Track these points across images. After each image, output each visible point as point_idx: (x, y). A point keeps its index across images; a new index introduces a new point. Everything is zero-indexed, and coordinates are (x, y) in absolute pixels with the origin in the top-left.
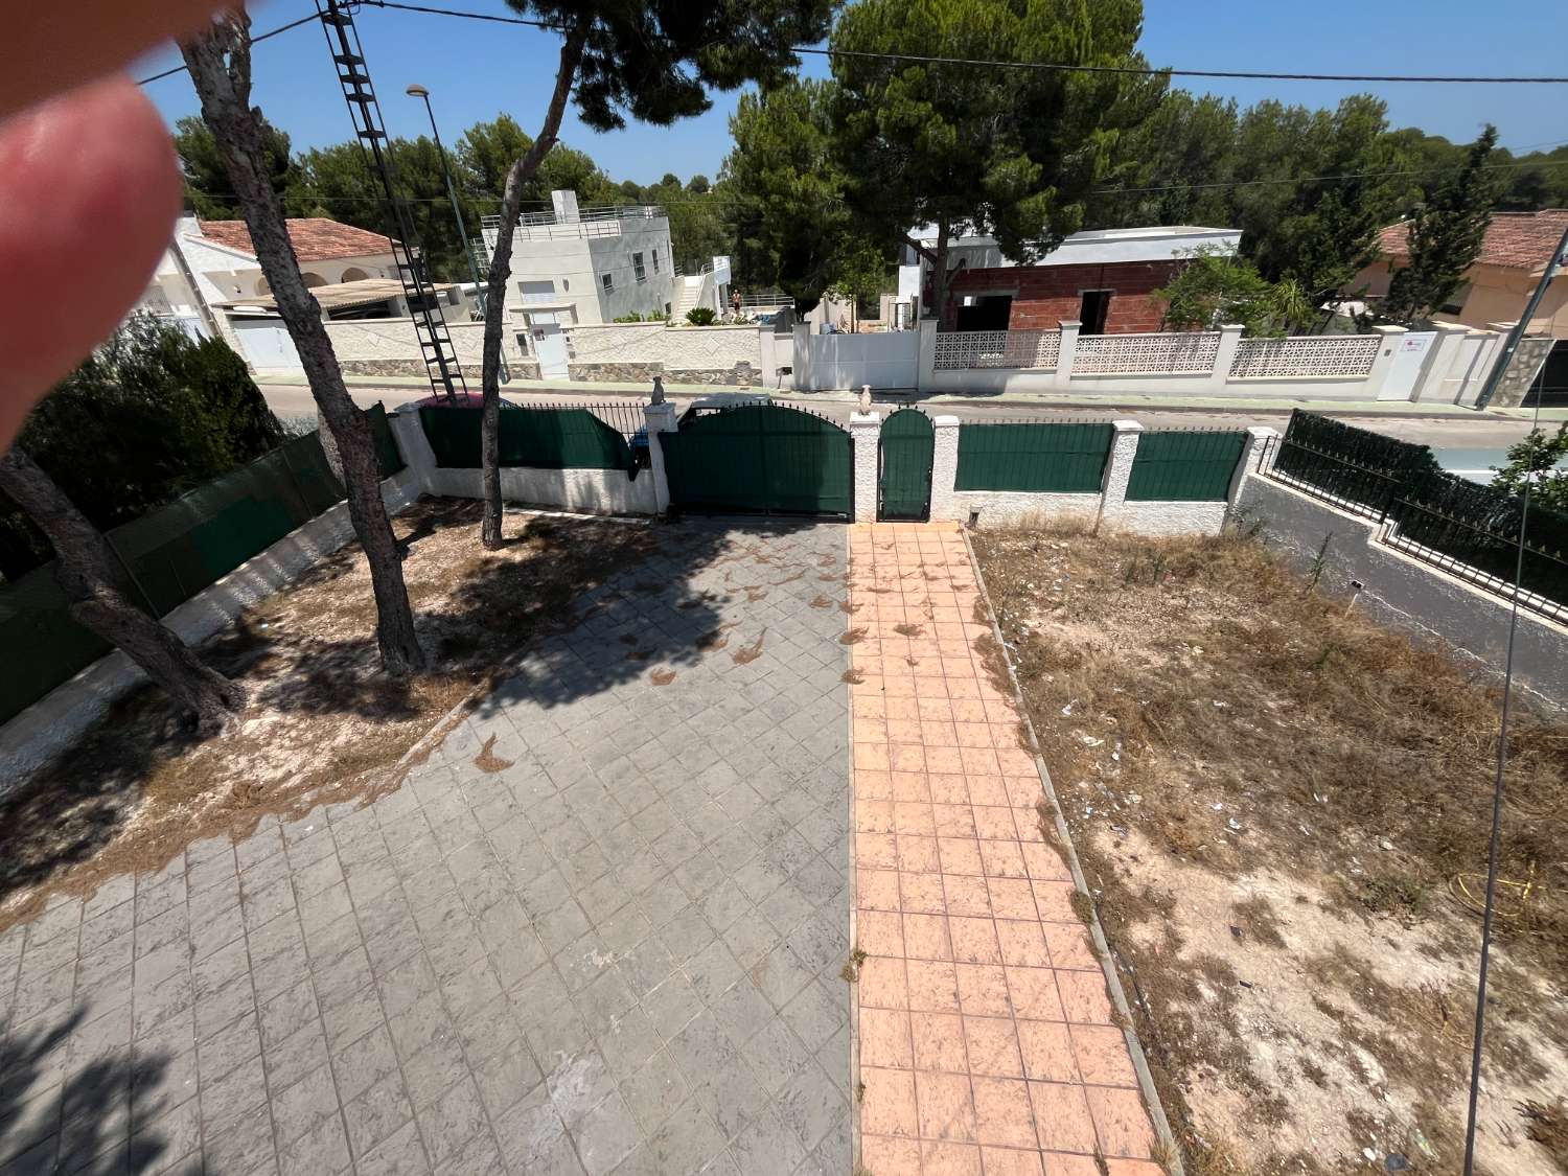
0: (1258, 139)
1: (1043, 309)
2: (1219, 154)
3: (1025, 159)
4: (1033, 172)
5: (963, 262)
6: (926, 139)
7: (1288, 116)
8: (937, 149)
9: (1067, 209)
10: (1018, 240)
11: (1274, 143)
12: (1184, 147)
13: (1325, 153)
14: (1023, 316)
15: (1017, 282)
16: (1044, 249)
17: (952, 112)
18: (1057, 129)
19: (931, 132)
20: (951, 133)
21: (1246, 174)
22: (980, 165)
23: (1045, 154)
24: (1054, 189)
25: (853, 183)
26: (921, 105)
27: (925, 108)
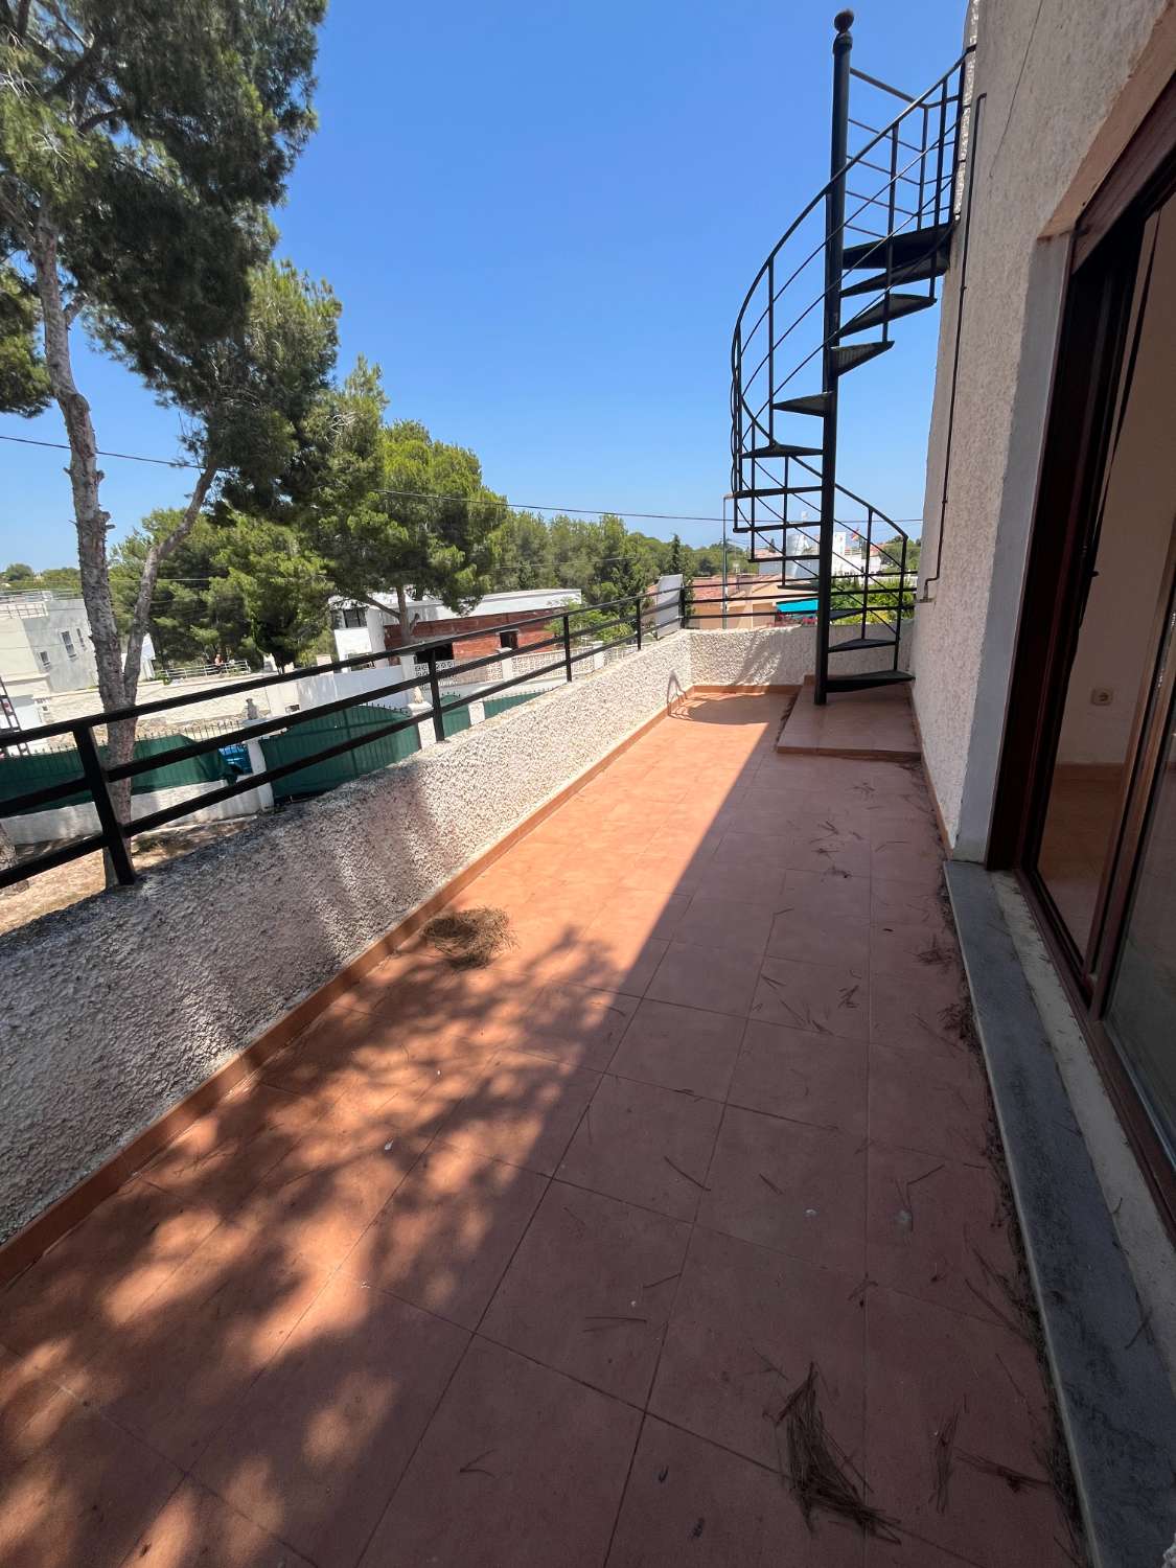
0: (563, 537)
1: (475, 646)
2: (543, 547)
3: (454, 548)
4: (460, 556)
5: (417, 616)
6: (387, 536)
7: (575, 525)
8: (396, 541)
9: (481, 578)
10: (457, 598)
11: (572, 542)
12: (519, 542)
13: (602, 547)
14: (462, 652)
15: (453, 629)
16: (473, 604)
17: (403, 521)
18: (467, 531)
19: (390, 532)
20: (404, 533)
21: (563, 558)
22: (425, 552)
23: (464, 546)
24: (475, 566)
25: (332, 564)
26: (380, 515)
27: (383, 517)
